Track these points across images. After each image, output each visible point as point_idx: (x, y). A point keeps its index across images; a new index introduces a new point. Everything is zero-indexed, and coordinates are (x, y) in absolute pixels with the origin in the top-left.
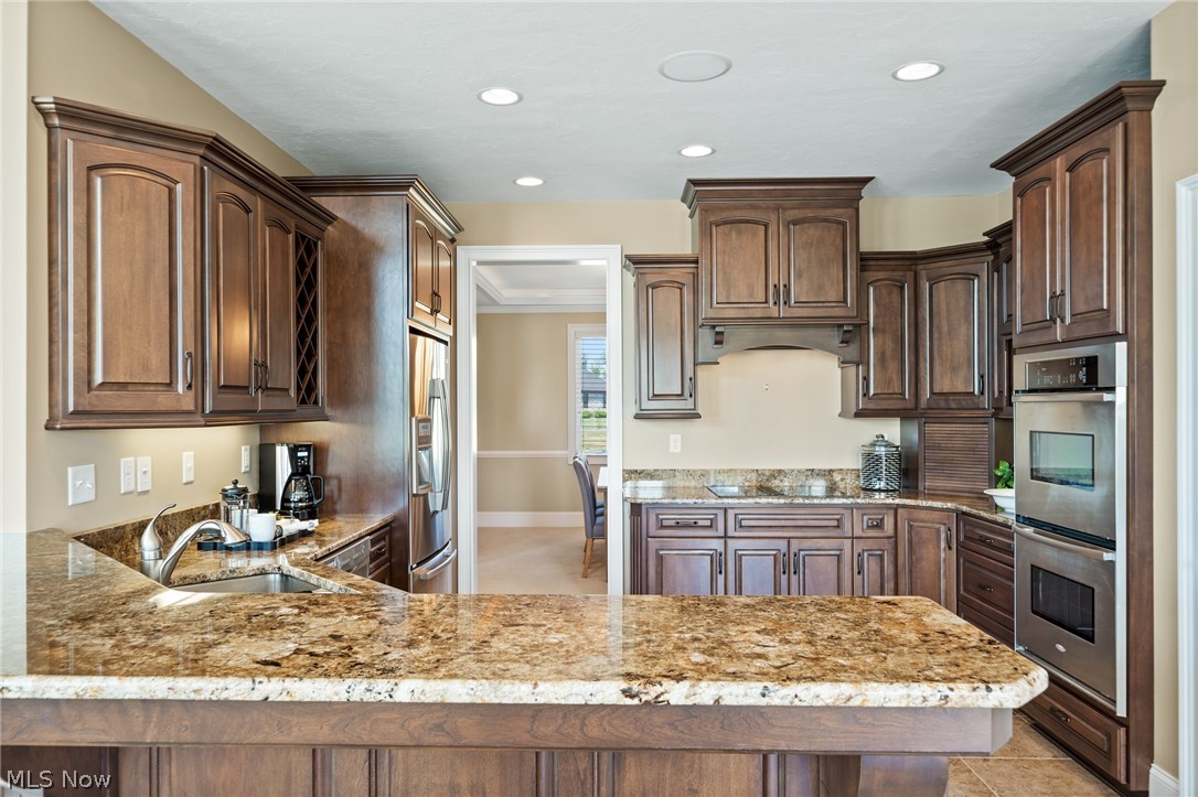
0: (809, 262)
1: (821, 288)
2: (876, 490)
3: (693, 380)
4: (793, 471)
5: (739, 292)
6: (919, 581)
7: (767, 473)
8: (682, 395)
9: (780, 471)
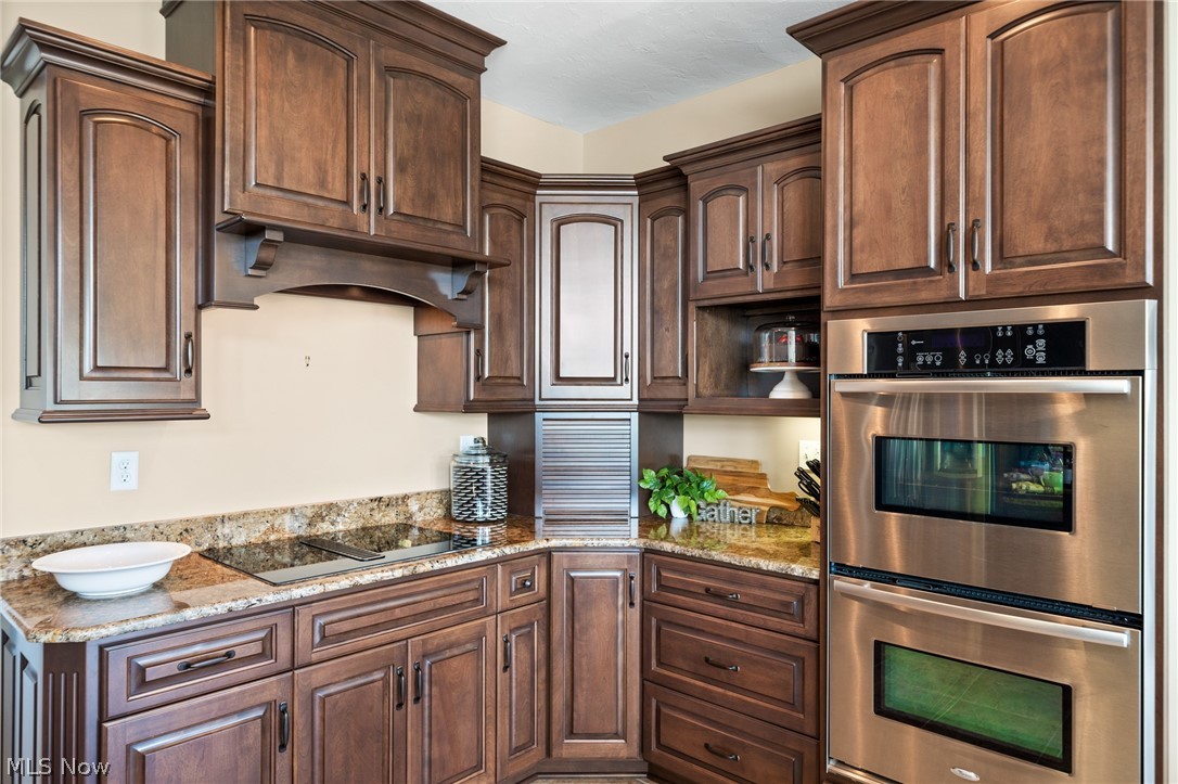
0: (416, 149)
1: (431, 199)
2: (480, 523)
3: (194, 340)
4: (350, 503)
5: (301, 174)
6: (584, 660)
7: (309, 513)
8: (166, 369)
9: (330, 507)
